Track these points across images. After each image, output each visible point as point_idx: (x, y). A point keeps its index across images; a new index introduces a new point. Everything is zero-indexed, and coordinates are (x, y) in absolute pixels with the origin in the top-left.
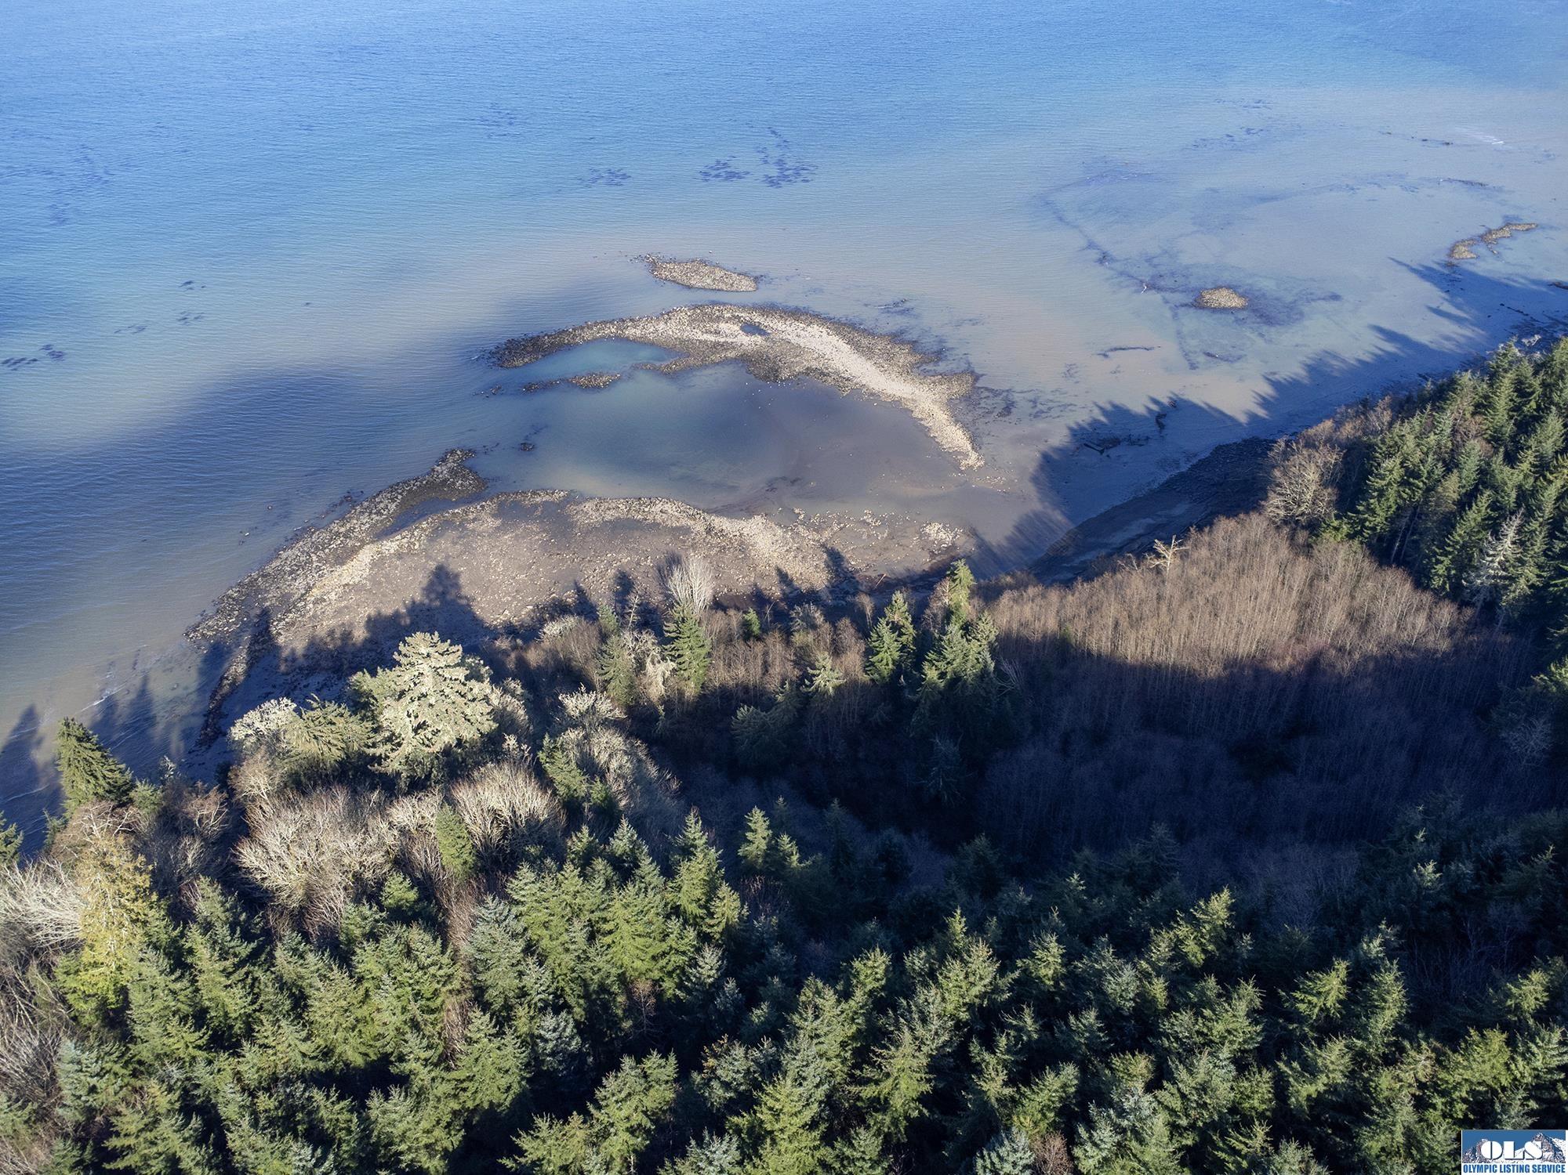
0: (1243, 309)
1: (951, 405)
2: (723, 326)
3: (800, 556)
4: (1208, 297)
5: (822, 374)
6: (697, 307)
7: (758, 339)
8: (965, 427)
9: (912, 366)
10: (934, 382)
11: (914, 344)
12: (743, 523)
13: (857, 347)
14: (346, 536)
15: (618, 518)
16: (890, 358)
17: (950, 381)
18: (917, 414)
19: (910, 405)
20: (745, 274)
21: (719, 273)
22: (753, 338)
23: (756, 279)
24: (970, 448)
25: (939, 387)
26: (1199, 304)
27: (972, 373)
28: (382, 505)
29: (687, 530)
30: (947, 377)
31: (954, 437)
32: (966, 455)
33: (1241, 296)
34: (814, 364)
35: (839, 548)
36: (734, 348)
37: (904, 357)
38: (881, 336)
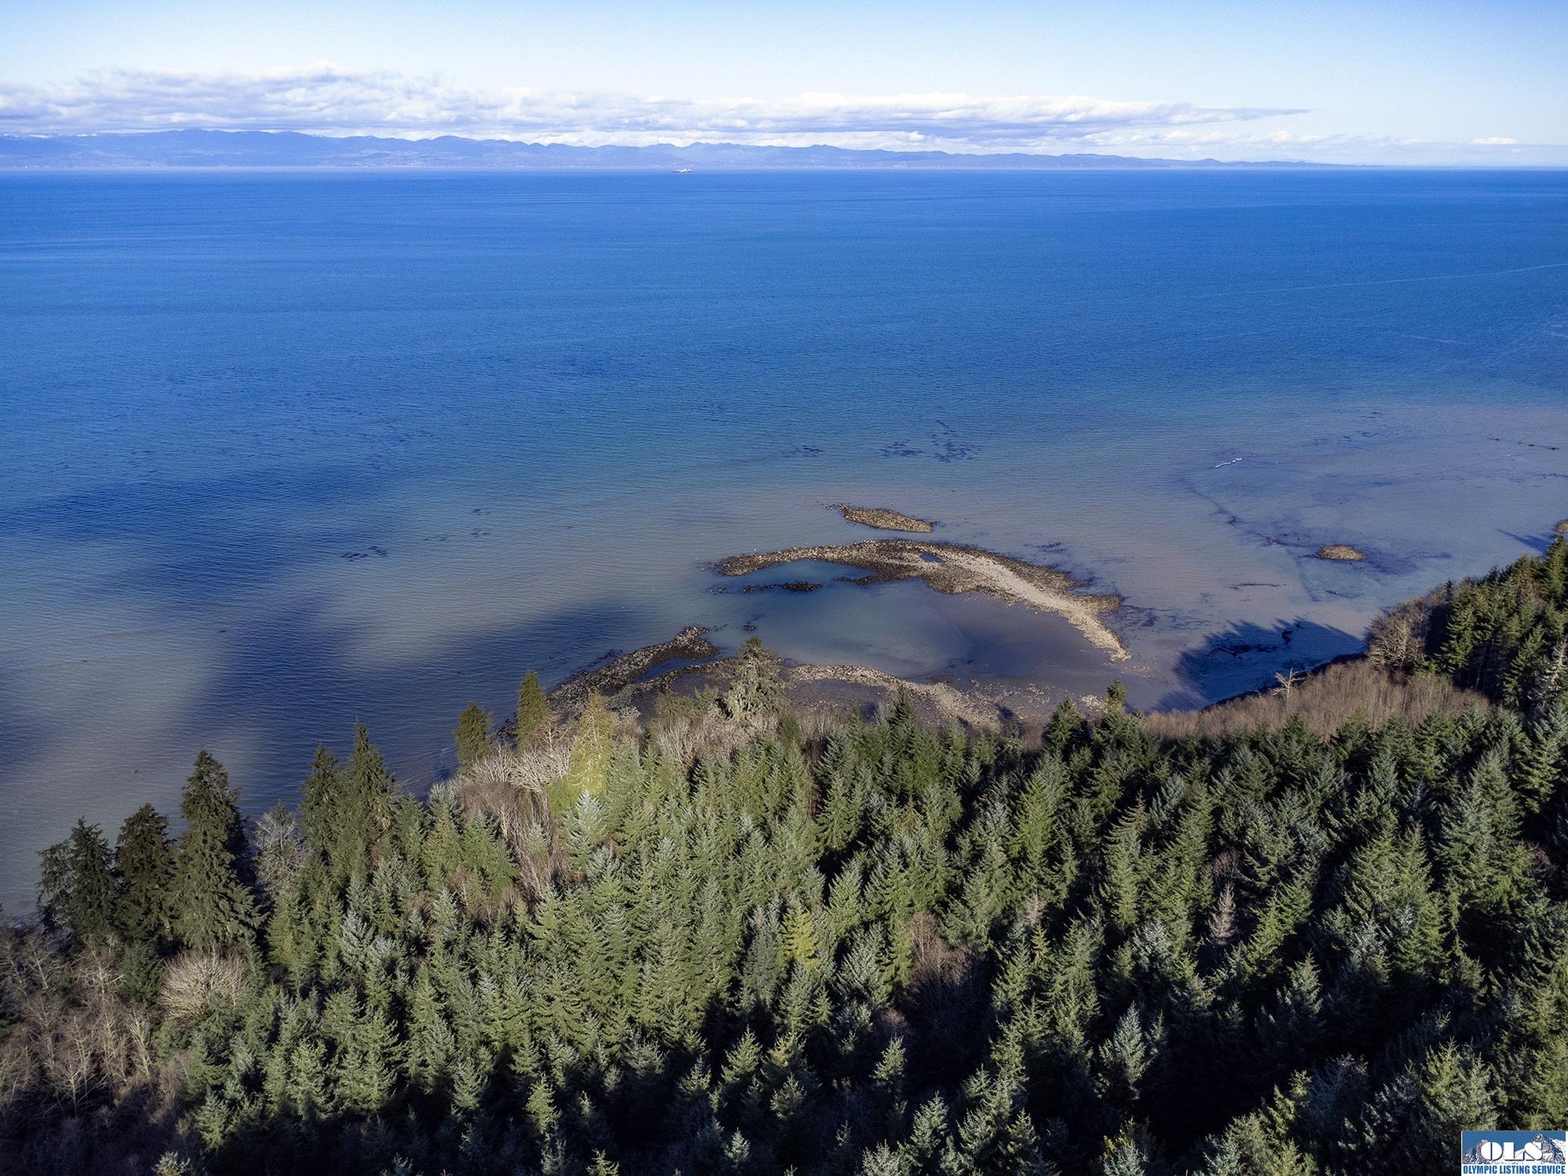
0: (1360, 560)
1: (1101, 617)
2: (904, 554)
3: (977, 711)
4: (1328, 551)
5: (990, 590)
6: (882, 541)
7: (936, 565)
8: (1114, 632)
9: (1067, 588)
10: (1086, 600)
11: (1067, 575)
12: (928, 687)
13: (1019, 573)
14: (612, 677)
15: (826, 679)
16: (1048, 582)
17: (1100, 600)
18: (1072, 621)
19: (1066, 615)
20: (922, 521)
21: (900, 519)
22: (931, 564)
23: (931, 524)
24: (1118, 646)
25: (1090, 604)
26: (1320, 555)
27: (1119, 596)
28: (638, 659)
29: (884, 689)
30: (1095, 597)
31: (1105, 638)
32: (1115, 651)
33: (1359, 552)
34: (983, 584)
35: (1010, 708)
36: (915, 570)
37: (1059, 582)
38: (1039, 567)
